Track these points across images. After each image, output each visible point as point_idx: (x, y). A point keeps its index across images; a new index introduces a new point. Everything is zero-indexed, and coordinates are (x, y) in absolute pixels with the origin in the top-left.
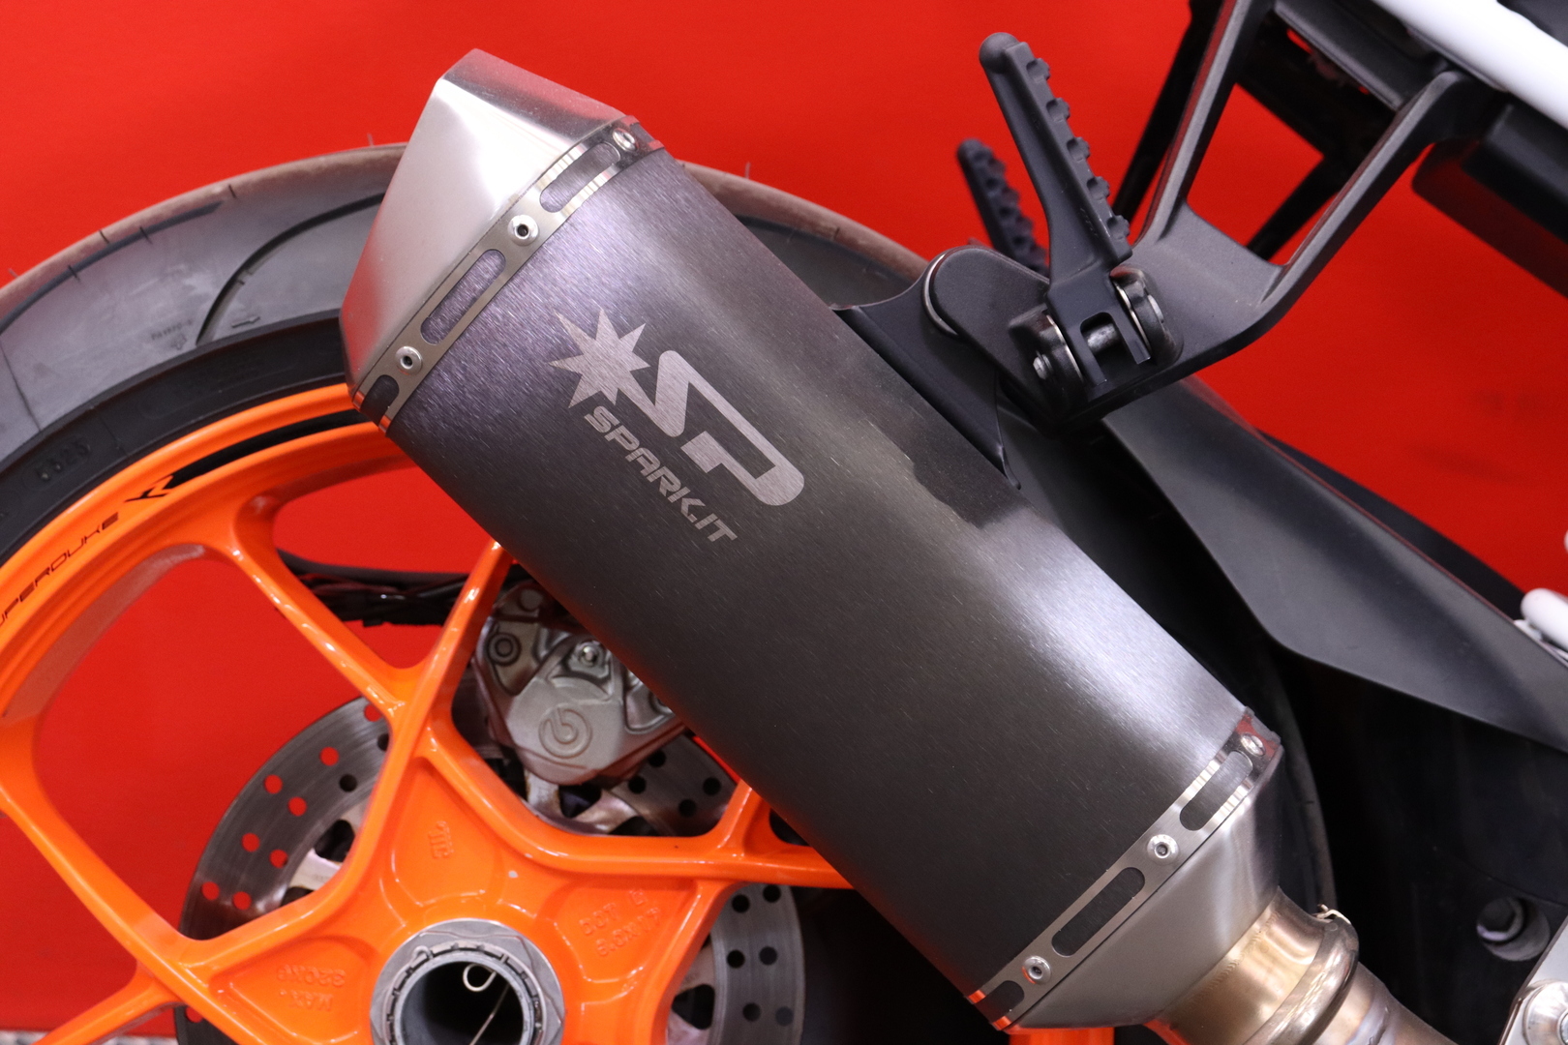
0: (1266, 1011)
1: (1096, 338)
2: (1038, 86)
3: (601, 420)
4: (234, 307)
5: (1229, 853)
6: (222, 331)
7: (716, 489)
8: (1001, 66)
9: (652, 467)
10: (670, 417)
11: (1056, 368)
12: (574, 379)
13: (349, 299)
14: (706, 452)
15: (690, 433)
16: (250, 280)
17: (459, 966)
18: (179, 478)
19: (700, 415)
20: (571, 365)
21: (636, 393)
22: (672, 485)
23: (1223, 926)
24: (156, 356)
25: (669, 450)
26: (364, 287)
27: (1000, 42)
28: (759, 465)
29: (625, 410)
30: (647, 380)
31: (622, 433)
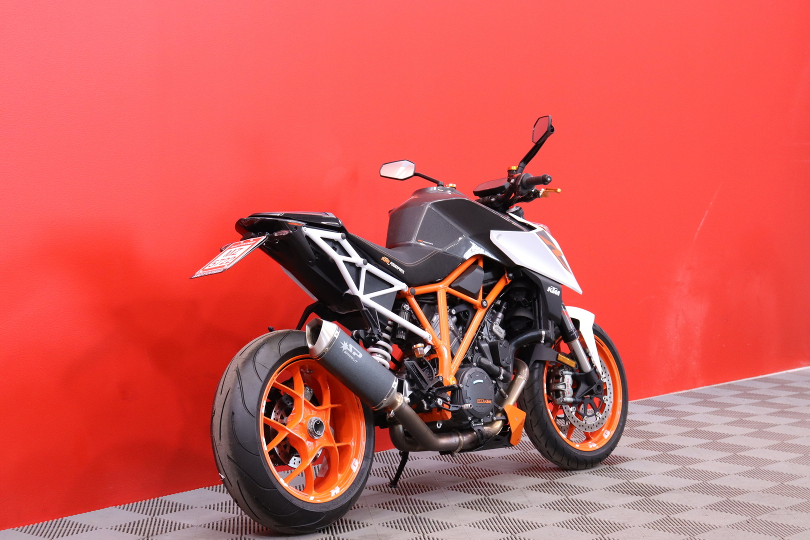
0: (399, 401)
3: (345, 352)
7: (356, 357)
9: (350, 356)
10: (351, 350)
14: (354, 354)
15: (353, 352)
19: (353, 350)
21: (348, 349)
22: (352, 358)
25: (351, 354)
28: (359, 354)
29: (347, 351)
30: (349, 347)
31: (347, 354)
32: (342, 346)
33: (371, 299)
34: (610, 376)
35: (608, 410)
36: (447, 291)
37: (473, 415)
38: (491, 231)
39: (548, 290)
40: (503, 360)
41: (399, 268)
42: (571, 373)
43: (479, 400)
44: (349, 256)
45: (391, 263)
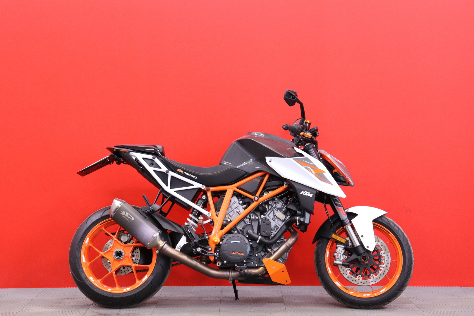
0: (160, 245)
1: (150, 210)
2: (145, 197)
3: (123, 216)
4: (103, 214)
5: (158, 236)
6: (103, 216)
7: (130, 220)
8: (143, 196)
9: (126, 219)
10: (127, 216)
11: (147, 212)
12: (122, 214)
13: (110, 213)
14: (129, 218)
15: (128, 217)
16: (104, 213)
17: (118, 251)
18: (100, 225)
19: (129, 216)
20: (121, 214)
21: (125, 215)
22: (127, 220)
23: (158, 241)
24: (99, 217)
25: (127, 218)
26: (110, 212)
27: (143, 195)
28: (132, 218)
29: (125, 216)
30: (126, 214)
31: (125, 217)
32: (122, 213)
33: (175, 191)
34: (389, 253)
35: (384, 274)
36: (234, 190)
37: (228, 260)
38: (266, 157)
39: (301, 193)
40: (264, 232)
41: (191, 175)
42: (344, 247)
43: (233, 252)
44: (161, 168)
45: (184, 172)
